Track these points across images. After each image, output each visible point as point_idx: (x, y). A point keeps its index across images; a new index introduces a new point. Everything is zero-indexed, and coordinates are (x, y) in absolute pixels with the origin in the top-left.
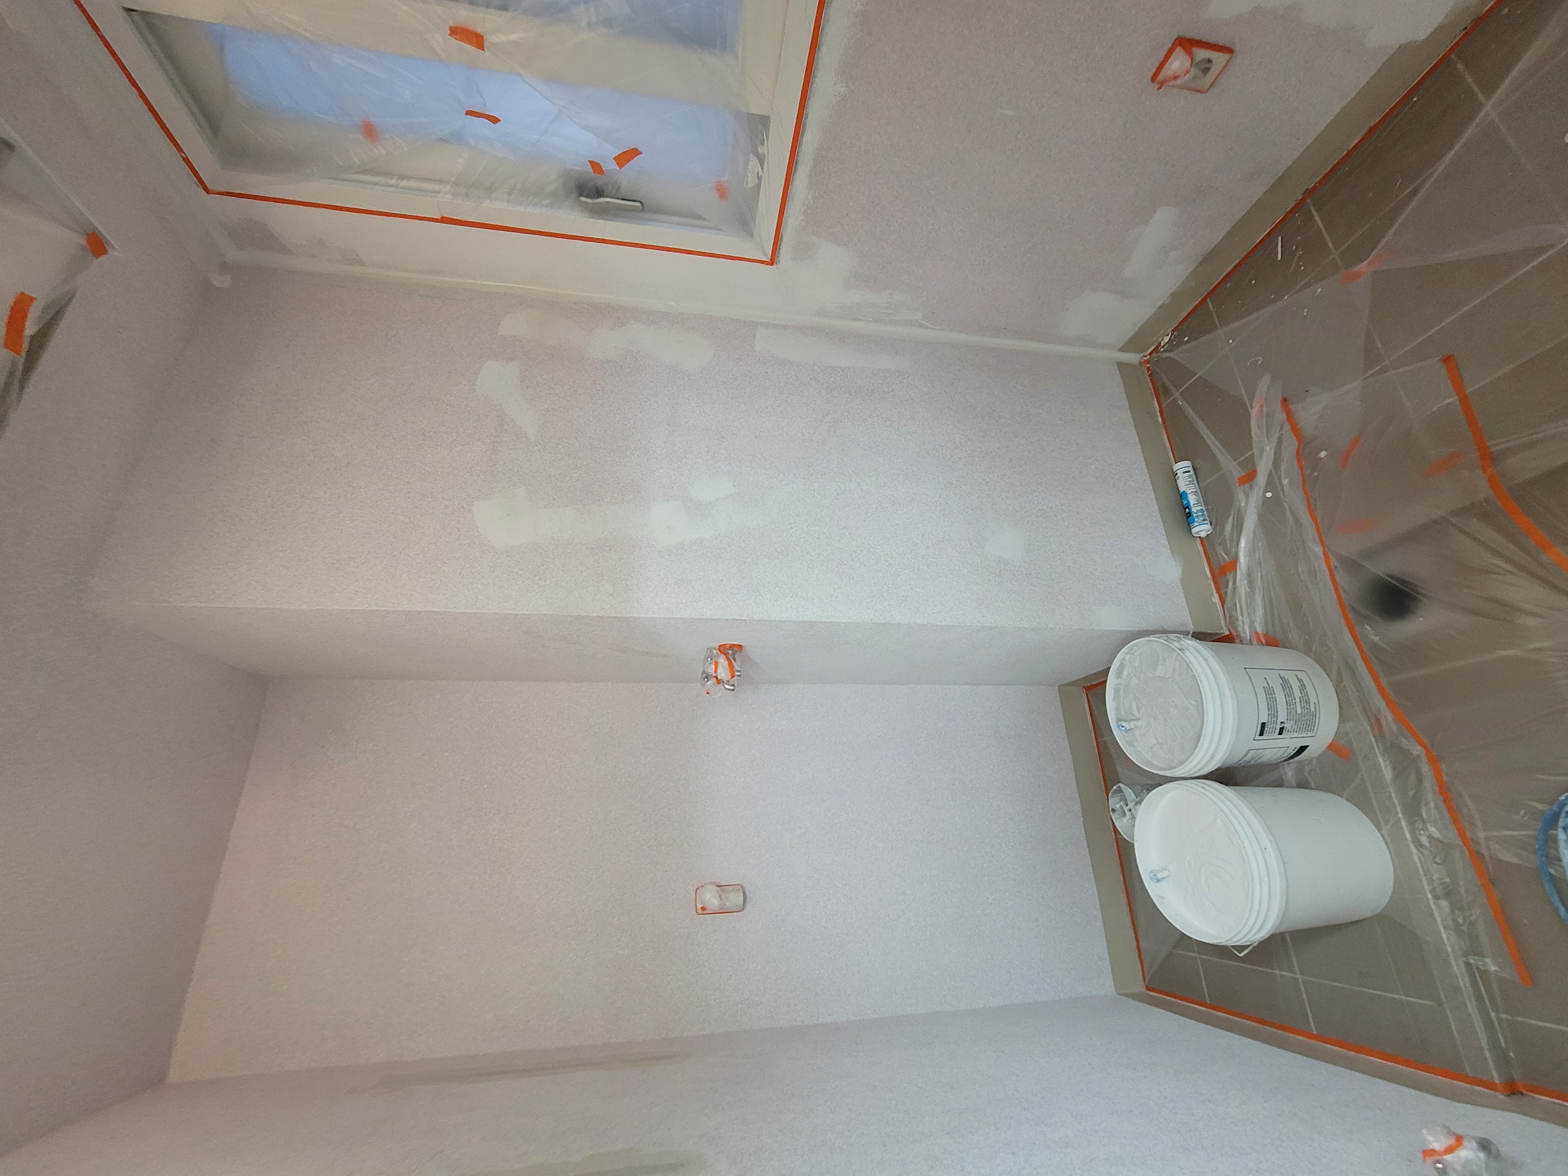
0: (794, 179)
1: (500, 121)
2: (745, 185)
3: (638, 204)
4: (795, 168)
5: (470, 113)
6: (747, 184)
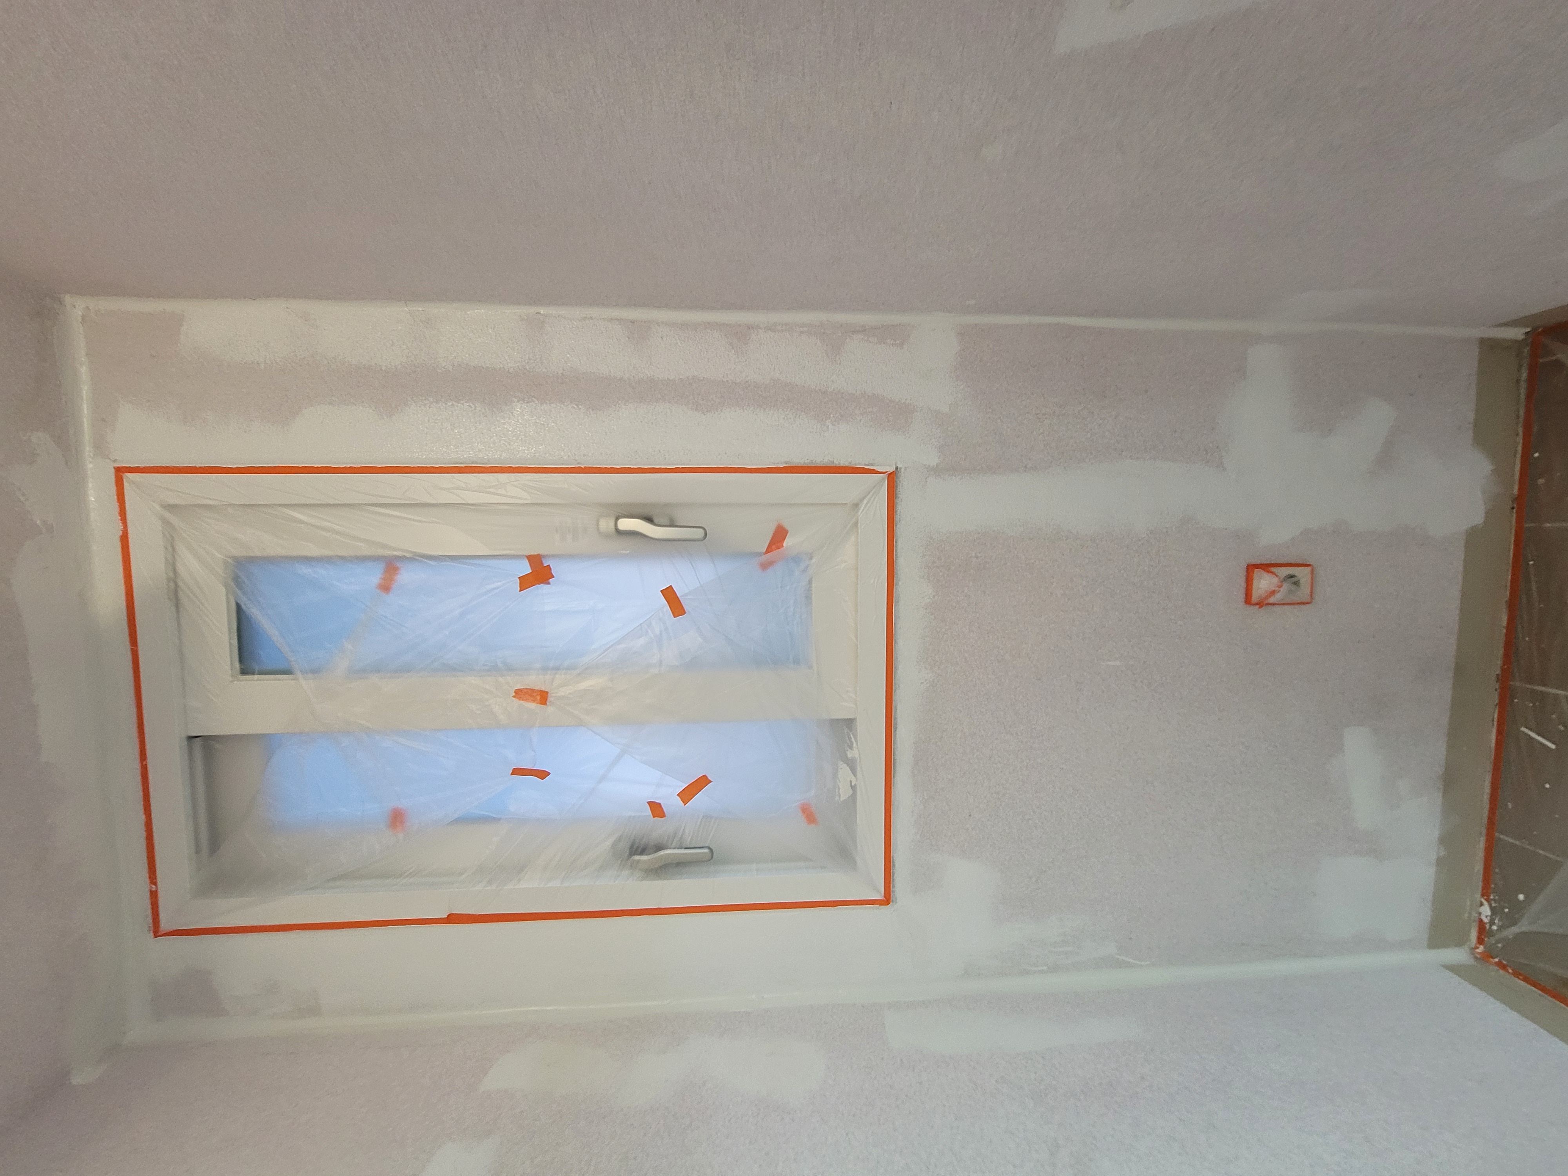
0: (895, 782)
1: (549, 774)
2: (837, 798)
3: (706, 850)
4: (894, 769)
5: (517, 772)
6: (840, 797)
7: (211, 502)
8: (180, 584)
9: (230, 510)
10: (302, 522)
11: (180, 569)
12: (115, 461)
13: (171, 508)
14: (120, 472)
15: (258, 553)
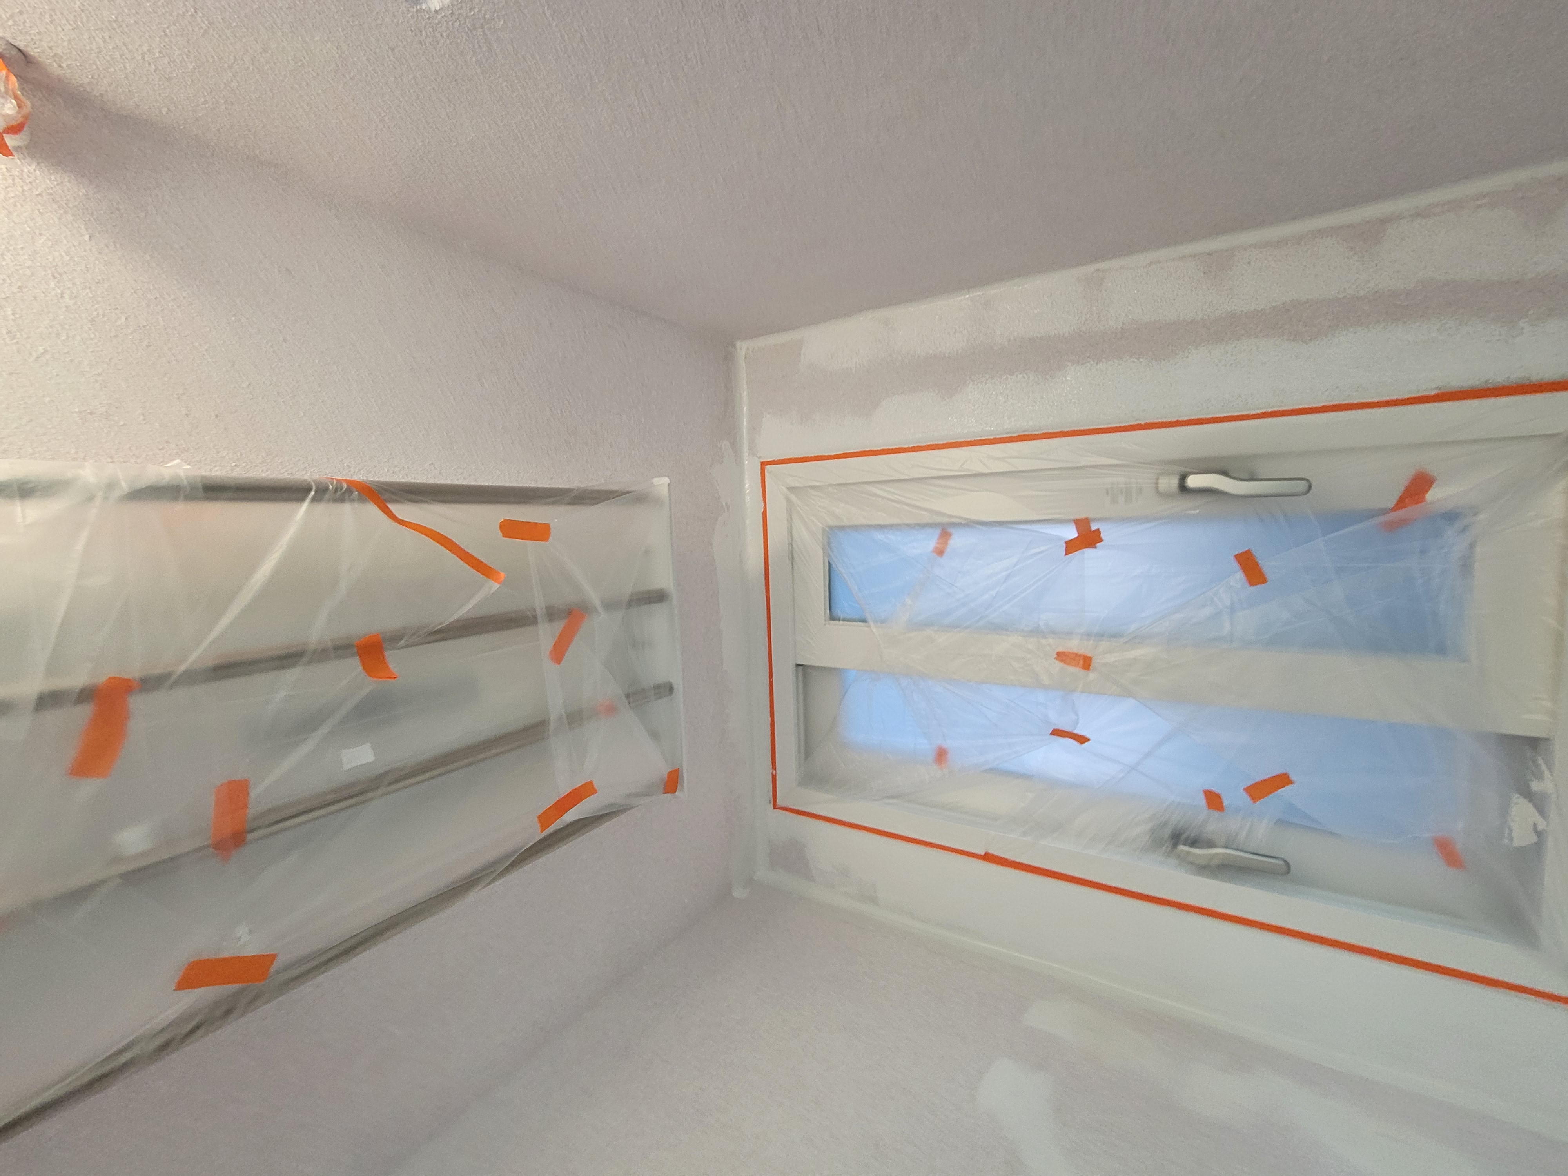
1: (1089, 740)
2: (1510, 842)
3: (1280, 863)
5: (1058, 733)
6: (1515, 841)
7: (818, 484)
8: (794, 546)
9: (830, 489)
10: (879, 496)
11: (795, 535)
12: (760, 458)
13: (791, 489)
14: (763, 464)
15: (846, 523)
